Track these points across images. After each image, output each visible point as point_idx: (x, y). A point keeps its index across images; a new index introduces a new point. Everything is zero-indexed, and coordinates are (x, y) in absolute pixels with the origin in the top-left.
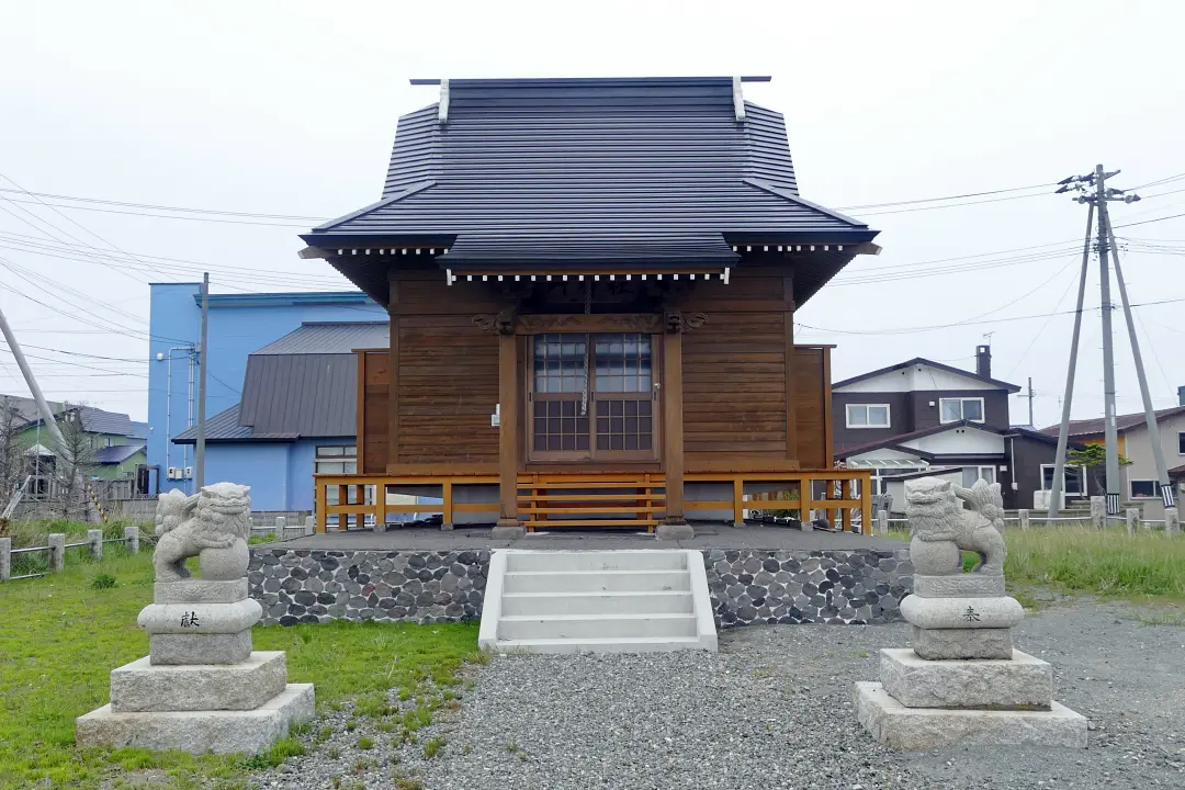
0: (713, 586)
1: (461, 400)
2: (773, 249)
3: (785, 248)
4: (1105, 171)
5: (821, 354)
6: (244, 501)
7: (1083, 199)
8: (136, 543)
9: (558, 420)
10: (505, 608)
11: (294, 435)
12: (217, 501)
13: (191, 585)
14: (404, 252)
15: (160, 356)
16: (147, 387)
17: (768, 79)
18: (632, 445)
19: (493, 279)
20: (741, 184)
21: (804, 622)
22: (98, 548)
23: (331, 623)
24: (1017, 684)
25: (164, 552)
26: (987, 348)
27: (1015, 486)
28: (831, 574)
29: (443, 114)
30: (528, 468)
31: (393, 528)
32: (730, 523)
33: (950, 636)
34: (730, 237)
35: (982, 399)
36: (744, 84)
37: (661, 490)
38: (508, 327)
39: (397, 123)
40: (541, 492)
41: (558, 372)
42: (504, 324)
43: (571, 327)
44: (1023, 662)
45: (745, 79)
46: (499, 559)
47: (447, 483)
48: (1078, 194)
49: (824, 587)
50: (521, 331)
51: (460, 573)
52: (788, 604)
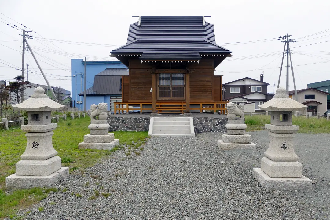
1: (144, 87)
2: (209, 55)
3: (212, 55)
4: (289, 35)
5: (220, 78)
6: (106, 106)
7: (283, 42)
8: (73, 117)
9: (164, 91)
10: (154, 128)
11: (105, 94)
12: (101, 106)
13: (97, 121)
14: (132, 55)
15: (74, 76)
16: (71, 83)
17: (210, 17)
18: (179, 96)
19: (151, 62)
20: (203, 41)
21: (213, 132)
22: (66, 118)
23: (119, 131)
24: (245, 139)
25: (93, 115)
26: (263, 75)
28: (218, 122)
29: (139, 24)
30: (158, 101)
31: (130, 113)
32: (200, 113)
33: (234, 131)
34: (200, 53)
35: (261, 87)
37: (185, 106)
38: (154, 72)
39: (129, 26)
40: (161, 106)
41: (164, 81)
43: (167, 72)
44: (246, 135)
45: (205, 17)
46: (152, 119)
47: (141, 104)
48: (282, 40)
49: (217, 125)
50: (156, 73)
51: (144, 122)
52: (210, 128)
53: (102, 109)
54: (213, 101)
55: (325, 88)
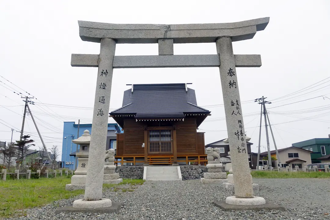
0: (182, 173)
1: (136, 142)
2: (192, 115)
3: (194, 115)
4: (264, 97)
5: (202, 134)
6: (114, 151)
9: (155, 147)
12: (111, 151)
13: (108, 163)
15: (65, 137)
17: (192, 84)
18: (167, 151)
19: (144, 121)
20: (186, 103)
21: (198, 179)
22: (61, 174)
24: (221, 176)
27: (252, 165)
28: (202, 171)
29: (132, 91)
30: (149, 154)
33: (213, 169)
34: (184, 113)
36: (187, 85)
37: (173, 158)
39: (124, 92)
40: (151, 158)
41: (154, 138)
42: (145, 128)
43: (157, 129)
45: (187, 84)
46: (145, 168)
47: (134, 157)
48: (259, 102)
49: (201, 173)
50: (148, 129)
51: (138, 170)
52: (195, 176)
53: (111, 153)
54: (197, 154)
55: (309, 147)
